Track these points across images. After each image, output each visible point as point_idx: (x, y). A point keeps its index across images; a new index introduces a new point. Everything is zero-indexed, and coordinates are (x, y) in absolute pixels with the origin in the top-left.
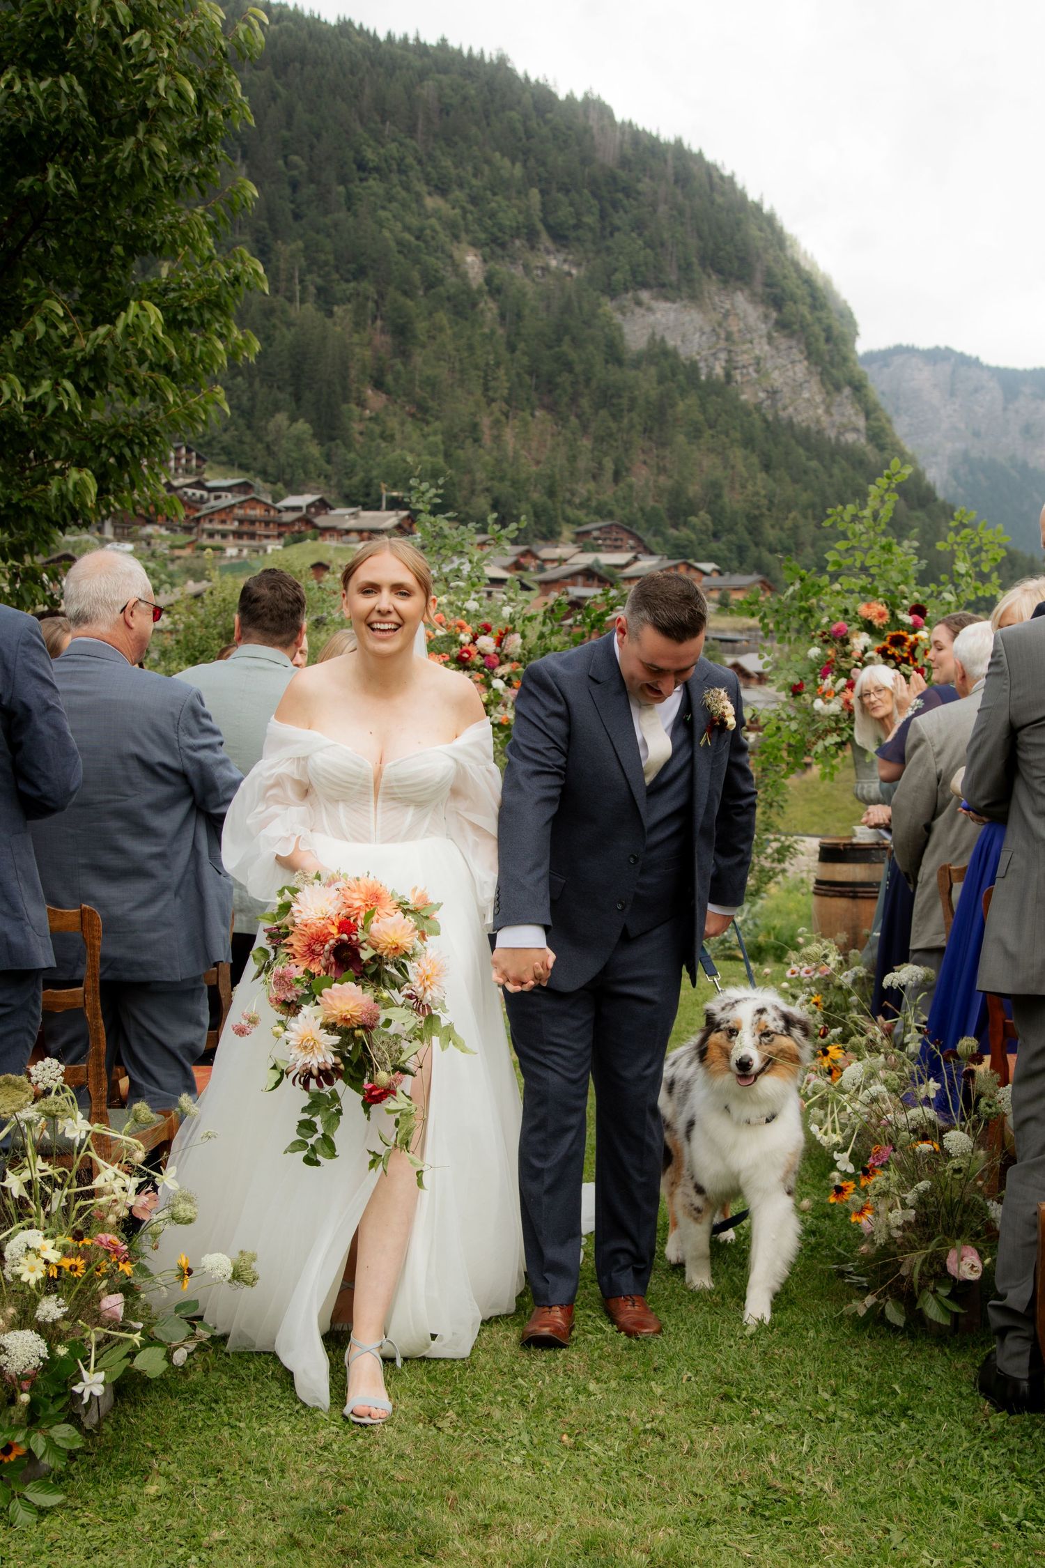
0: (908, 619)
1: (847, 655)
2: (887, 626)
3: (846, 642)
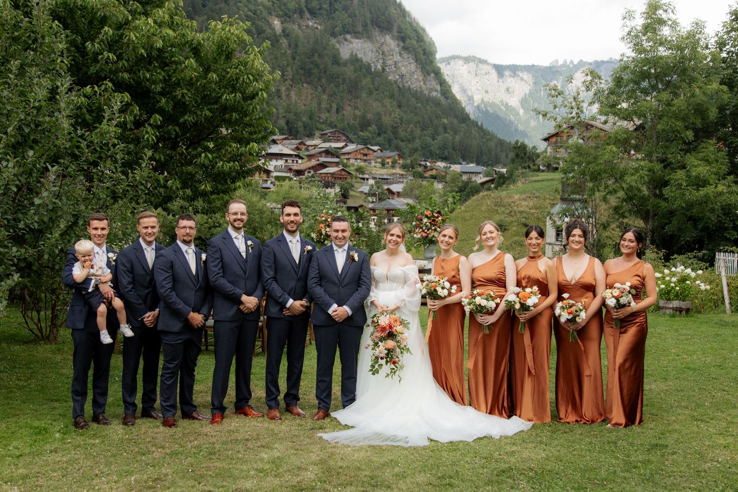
0: (436, 215)
1: (422, 224)
2: (432, 217)
3: (422, 220)
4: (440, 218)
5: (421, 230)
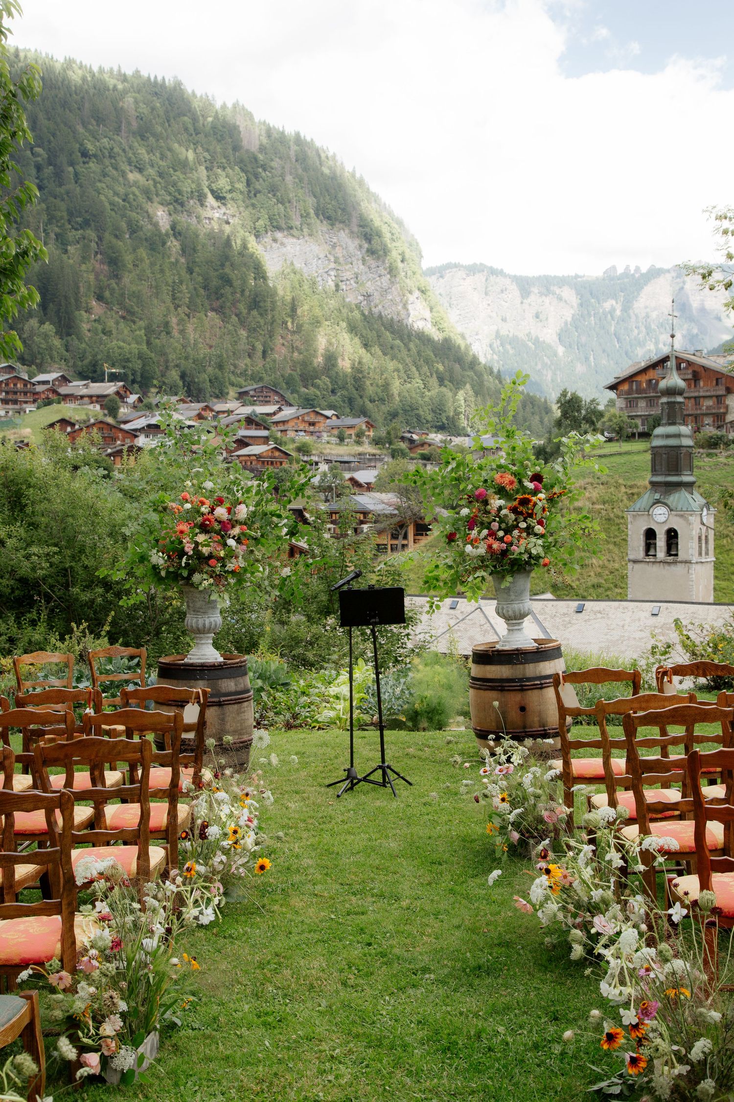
0: (531, 486)
1: (487, 512)
2: (516, 491)
3: (486, 503)
4: (542, 496)
5: (485, 532)
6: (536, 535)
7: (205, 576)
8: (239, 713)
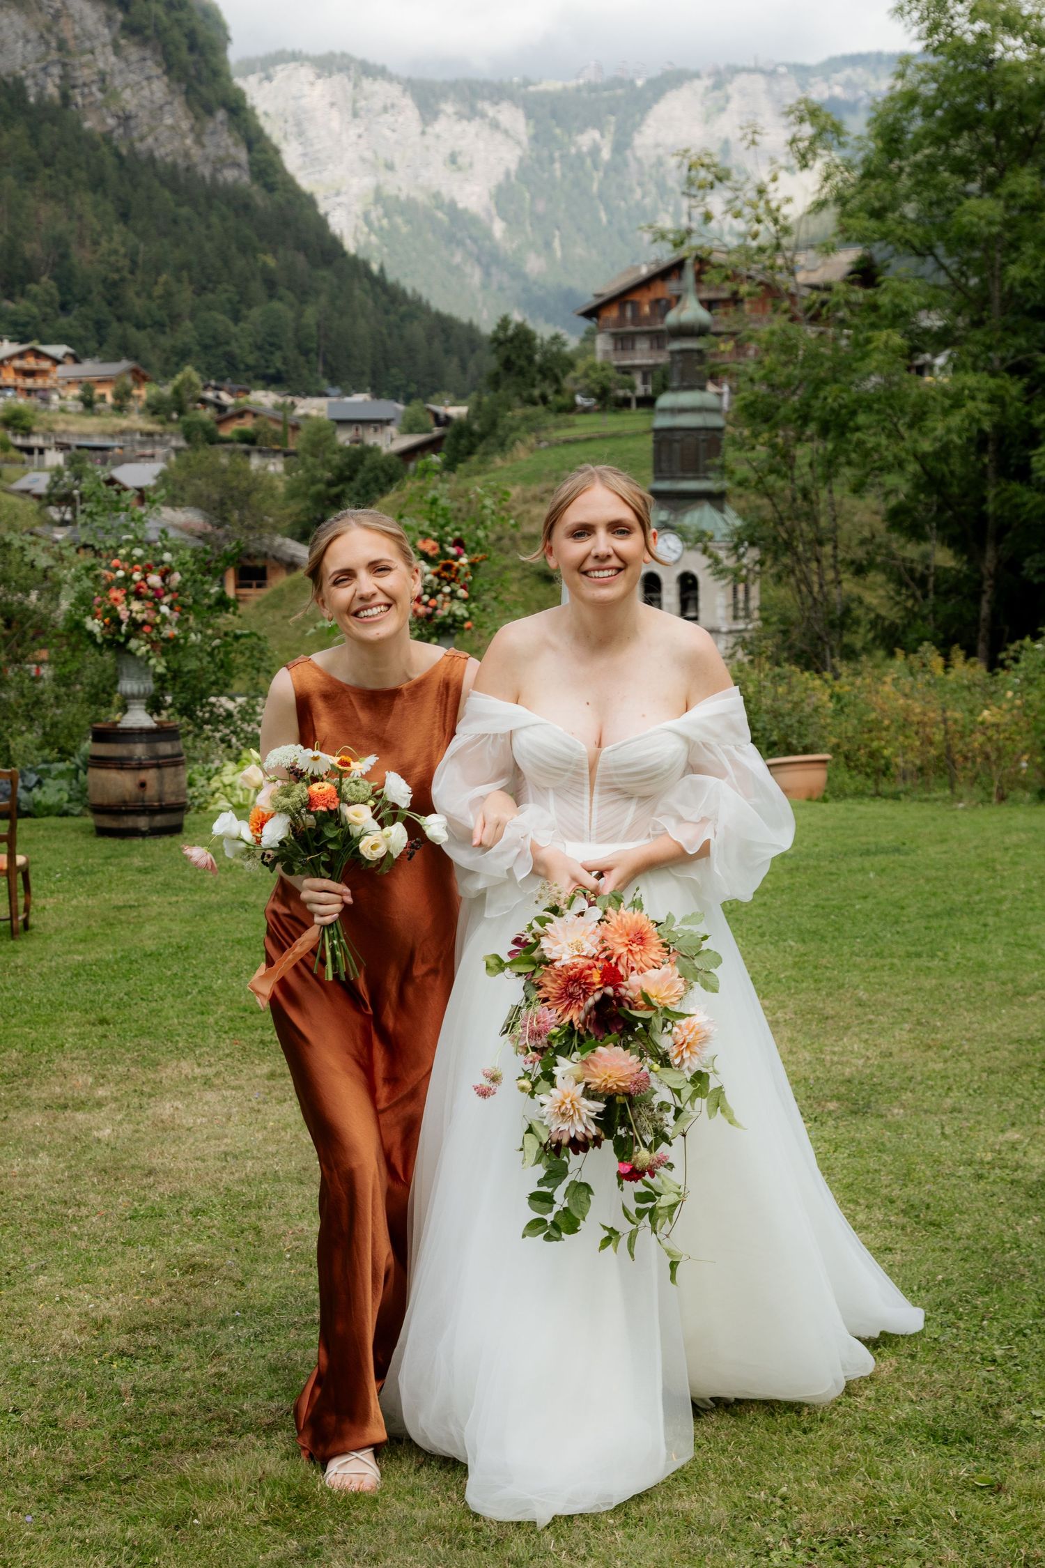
0: (452, 551)
2: (439, 557)
4: (464, 560)
6: (458, 598)
7: (142, 643)
8: (176, 775)
